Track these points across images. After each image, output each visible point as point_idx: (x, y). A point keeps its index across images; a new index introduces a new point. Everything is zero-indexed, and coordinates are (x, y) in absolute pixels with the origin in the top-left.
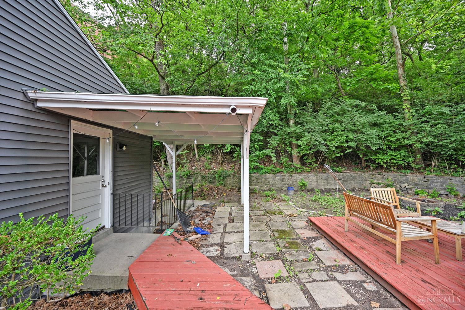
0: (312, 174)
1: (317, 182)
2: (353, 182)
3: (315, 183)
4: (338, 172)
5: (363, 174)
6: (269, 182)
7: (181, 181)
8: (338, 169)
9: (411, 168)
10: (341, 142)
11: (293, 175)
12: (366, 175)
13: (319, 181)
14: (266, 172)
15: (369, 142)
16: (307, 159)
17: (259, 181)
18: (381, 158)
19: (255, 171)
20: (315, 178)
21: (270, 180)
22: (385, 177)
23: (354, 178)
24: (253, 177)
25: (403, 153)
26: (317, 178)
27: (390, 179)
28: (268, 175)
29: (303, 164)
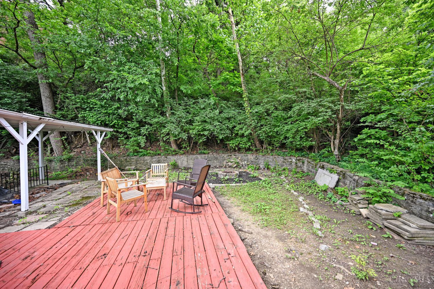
0: (184, 156)
1: (187, 162)
2: (215, 161)
3: (186, 163)
4: (204, 154)
5: (223, 155)
6: (147, 163)
7: (62, 164)
8: (205, 152)
9: (252, 150)
10: (199, 131)
11: (168, 157)
12: (225, 156)
13: (189, 161)
14: (144, 155)
15: (216, 132)
16: (183, 144)
17: (138, 162)
18: (232, 144)
19: (136, 154)
20: (185, 159)
21: (148, 161)
22: (237, 157)
23: (216, 159)
24: (133, 159)
25: (245, 139)
26: (188, 159)
27: (239, 158)
28: (146, 158)
29: (180, 148)
